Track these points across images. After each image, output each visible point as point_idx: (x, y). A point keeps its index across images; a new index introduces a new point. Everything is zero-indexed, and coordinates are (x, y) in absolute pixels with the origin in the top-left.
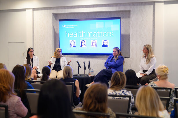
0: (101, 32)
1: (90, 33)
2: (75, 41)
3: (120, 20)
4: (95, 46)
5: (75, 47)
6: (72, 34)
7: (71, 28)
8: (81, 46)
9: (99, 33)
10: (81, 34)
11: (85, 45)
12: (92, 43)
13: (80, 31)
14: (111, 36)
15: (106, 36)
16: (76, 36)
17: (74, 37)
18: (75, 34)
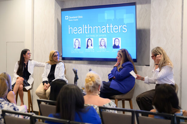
0: (111, 26)
1: (97, 28)
2: (79, 39)
3: (135, 6)
4: (104, 47)
5: (80, 48)
6: (77, 30)
7: (76, 20)
8: (87, 48)
9: (108, 27)
10: (87, 29)
11: (92, 45)
12: (100, 43)
13: (86, 25)
14: (123, 31)
15: (118, 31)
16: (81, 32)
17: (78, 33)
18: (80, 29)
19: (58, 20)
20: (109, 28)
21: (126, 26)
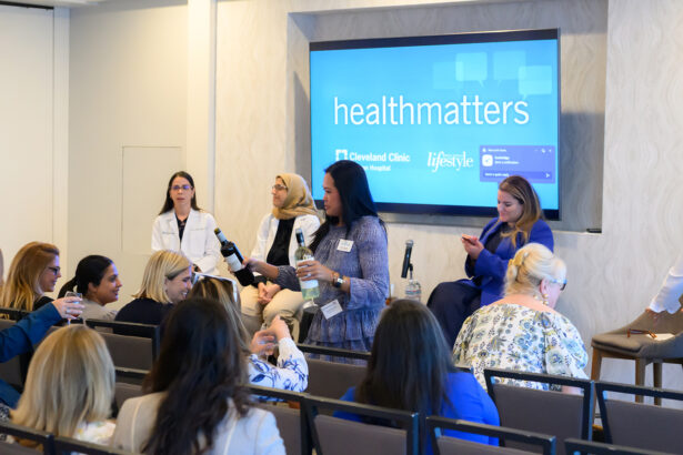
0: (477, 104)
1: (430, 107)
3: (555, 41)
6: (362, 113)
9: (468, 107)
10: (397, 110)
13: (392, 99)
14: (516, 120)
15: (498, 119)
16: (377, 121)
17: (368, 125)
18: (373, 109)
19: (296, 78)
20: (471, 109)
21: (526, 105)
